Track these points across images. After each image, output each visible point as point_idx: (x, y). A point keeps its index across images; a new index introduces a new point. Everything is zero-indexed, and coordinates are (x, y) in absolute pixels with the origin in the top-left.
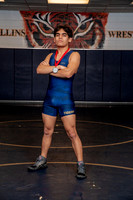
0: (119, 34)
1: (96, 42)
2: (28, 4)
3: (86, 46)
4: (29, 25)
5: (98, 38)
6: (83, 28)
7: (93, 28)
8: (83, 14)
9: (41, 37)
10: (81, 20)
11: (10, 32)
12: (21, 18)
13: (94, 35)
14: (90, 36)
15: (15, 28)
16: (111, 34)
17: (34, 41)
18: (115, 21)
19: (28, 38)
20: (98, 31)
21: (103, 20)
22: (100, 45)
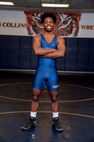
0: (88, 27)
1: (73, 32)
2: (29, 7)
3: (66, 35)
4: (29, 20)
5: (74, 29)
6: (65, 23)
7: (71, 23)
8: (64, 14)
9: (37, 28)
10: (63, 17)
11: (17, 25)
12: (25, 16)
13: (72, 28)
14: (69, 28)
15: (20, 23)
16: (83, 27)
17: (32, 31)
18: (86, 19)
19: (28, 29)
20: (74, 25)
21: (78, 18)
22: (76, 34)
